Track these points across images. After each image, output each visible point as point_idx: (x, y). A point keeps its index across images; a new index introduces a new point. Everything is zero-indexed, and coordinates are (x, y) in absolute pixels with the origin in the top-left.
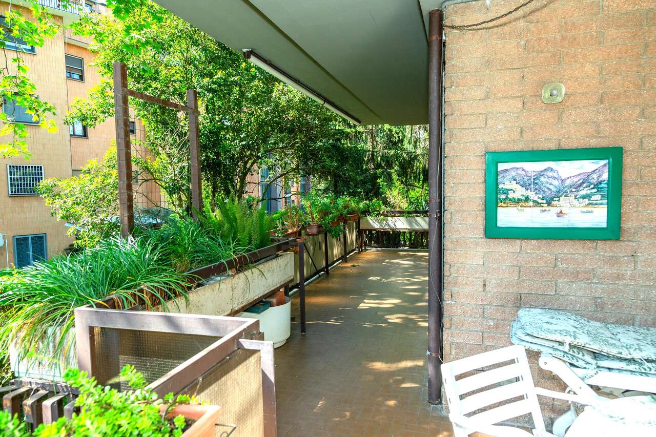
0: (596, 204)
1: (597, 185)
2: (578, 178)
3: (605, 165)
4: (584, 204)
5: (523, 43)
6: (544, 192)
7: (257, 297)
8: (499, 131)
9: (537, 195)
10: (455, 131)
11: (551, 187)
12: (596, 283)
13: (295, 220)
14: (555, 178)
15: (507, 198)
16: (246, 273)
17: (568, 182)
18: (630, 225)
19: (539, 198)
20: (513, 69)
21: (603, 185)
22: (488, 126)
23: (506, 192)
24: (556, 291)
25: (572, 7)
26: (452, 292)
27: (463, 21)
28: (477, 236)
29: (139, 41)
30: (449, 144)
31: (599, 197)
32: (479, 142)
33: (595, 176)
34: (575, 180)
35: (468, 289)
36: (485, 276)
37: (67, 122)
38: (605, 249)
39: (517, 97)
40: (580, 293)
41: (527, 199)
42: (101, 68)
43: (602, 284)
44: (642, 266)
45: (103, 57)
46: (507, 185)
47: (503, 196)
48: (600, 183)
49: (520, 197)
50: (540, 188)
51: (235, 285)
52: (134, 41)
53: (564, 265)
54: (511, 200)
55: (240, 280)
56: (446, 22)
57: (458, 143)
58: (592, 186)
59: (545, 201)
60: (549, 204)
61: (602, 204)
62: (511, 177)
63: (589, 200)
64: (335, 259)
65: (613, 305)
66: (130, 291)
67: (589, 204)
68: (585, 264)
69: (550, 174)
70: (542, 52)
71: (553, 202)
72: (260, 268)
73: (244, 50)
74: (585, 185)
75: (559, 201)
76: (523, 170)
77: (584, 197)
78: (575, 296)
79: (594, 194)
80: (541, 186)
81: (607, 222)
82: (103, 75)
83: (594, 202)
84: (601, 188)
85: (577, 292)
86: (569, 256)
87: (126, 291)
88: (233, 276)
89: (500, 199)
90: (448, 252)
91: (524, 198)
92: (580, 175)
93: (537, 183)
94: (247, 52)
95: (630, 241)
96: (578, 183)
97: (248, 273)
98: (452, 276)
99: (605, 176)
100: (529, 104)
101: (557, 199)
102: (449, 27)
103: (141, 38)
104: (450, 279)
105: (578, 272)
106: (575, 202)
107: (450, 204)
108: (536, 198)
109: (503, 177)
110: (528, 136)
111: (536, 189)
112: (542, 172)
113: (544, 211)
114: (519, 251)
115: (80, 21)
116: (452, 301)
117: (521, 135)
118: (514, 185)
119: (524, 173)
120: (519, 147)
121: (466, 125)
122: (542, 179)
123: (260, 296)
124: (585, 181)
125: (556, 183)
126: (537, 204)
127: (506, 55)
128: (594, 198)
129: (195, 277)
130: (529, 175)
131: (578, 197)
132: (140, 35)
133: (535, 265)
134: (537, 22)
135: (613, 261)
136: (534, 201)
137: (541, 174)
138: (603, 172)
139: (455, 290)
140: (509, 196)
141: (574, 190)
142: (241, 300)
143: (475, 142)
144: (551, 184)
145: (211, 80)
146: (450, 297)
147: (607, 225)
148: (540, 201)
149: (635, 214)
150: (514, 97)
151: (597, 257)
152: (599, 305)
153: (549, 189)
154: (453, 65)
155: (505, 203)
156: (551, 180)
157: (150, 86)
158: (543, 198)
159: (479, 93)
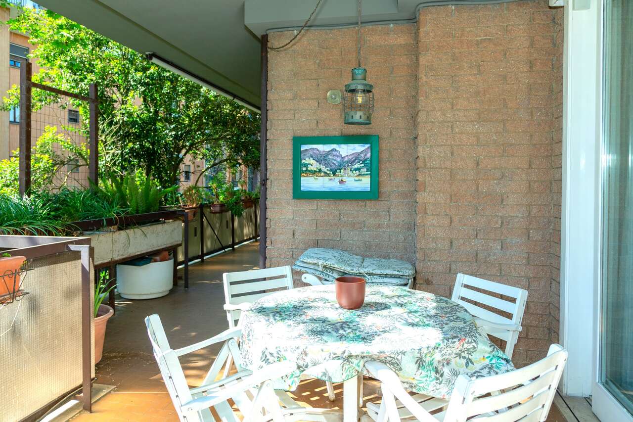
0: (364, 175)
1: (364, 162)
2: (352, 156)
3: (368, 148)
4: (356, 175)
5: (318, 61)
6: (331, 166)
7: (139, 253)
8: (303, 122)
9: (327, 168)
10: (274, 122)
11: (335, 162)
12: (366, 231)
13: (194, 197)
14: (338, 156)
15: (307, 170)
16: (128, 231)
17: (346, 159)
18: (386, 190)
19: (327, 170)
20: (311, 79)
21: (368, 162)
22: (296, 118)
23: (306, 165)
24: (340, 237)
25: (348, 40)
26: (271, 240)
27: (279, 44)
28: (289, 198)
29: (68, 39)
30: (270, 131)
31: (365, 170)
32: (290, 130)
33: (362, 155)
34: (350, 157)
35: (282, 237)
36: (293, 227)
37: (4, 108)
38: (371, 206)
39: (315, 99)
40: (356, 238)
41: (320, 171)
42: (40, 59)
43: (369, 231)
44: (393, 218)
45: (42, 49)
46: (307, 161)
47: (304, 169)
48: (366, 160)
49: (315, 170)
50: (328, 163)
51: (116, 239)
52: (64, 39)
53: (345, 218)
54: (309, 171)
55: (122, 236)
56: (269, 45)
57: (276, 130)
58: (361, 162)
59: (331, 173)
60: (334, 174)
61: (367, 175)
62: (309, 155)
63: (359, 172)
64: (245, 238)
65: (376, 246)
66: (12, 228)
67: (360, 175)
68: (358, 217)
69: (335, 153)
70: (330, 68)
71: (337, 173)
72: (143, 230)
73: (147, 53)
74: (357, 161)
75: (340, 172)
76: (317, 150)
77: (356, 170)
78: (352, 240)
79: (362, 167)
80: (329, 162)
81: (371, 187)
82: (42, 65)
83: (362, 173)
84: (366, 163)
85: (354, 238)
86: (349, 212)
87: (8, 227)
88: (114, 232)
89: (302, 170)
90: (269, 209)
91: (318, 170)
92: (353, 154)
93: (326, 160)
94: (149, 54)
95: (386, 201)
96: (353, 160)
97: (130, 232)
98: (272, 228)
99: (369, 155)
100: (323, 104)
101: (339, 171)
102: (270, 48)
103: (70, 36)
104: (271, 230)
105: (354, 223)
106: (350, 173)
107: (271, 174)
108: (326, 171)
109: (304, 155)
110: (321, 127)
111: (326, 164)
112: (329, 151)
113: (331, 179)
114: (316, 208)
115: (18, 18)
116: (272, 246)
117: (317, 126)
118: (312, 161)
119: (318, 152)
120: (316, 133)
121: (281, 118)
122: (330, 157)
123: (142, 252)
124: (356, 158)
125: (339, 160)
126: (326, 174)
127: (307, 70)
128: (362, 170)
129: (73, 226)
130: (321, 153)
131: (352, 169)
132: (69, 34)
133: (326, 219)
134: (327, 48)
135: (376, 215)
136: (325, 172)
137: (329, 153)
138: (368, 153)
139: (274, 238)
140: (309, 169)
141: (350, 165)
142: (121, 253)
143: (288, 129)
144: (335, 160)
145: (144, 74)
146: (270, 243)
147: (371, 189)
148: (328, 172)
149: (389, 182)
150: (313, 99)
151: (366, 212)
152: (368, 247)
153: (334, 164)
154: (273, 74)
155: (305, 174)
156: (335, 158)
157: (86, 78)
158: (331, 170)
159: (289, 95)
